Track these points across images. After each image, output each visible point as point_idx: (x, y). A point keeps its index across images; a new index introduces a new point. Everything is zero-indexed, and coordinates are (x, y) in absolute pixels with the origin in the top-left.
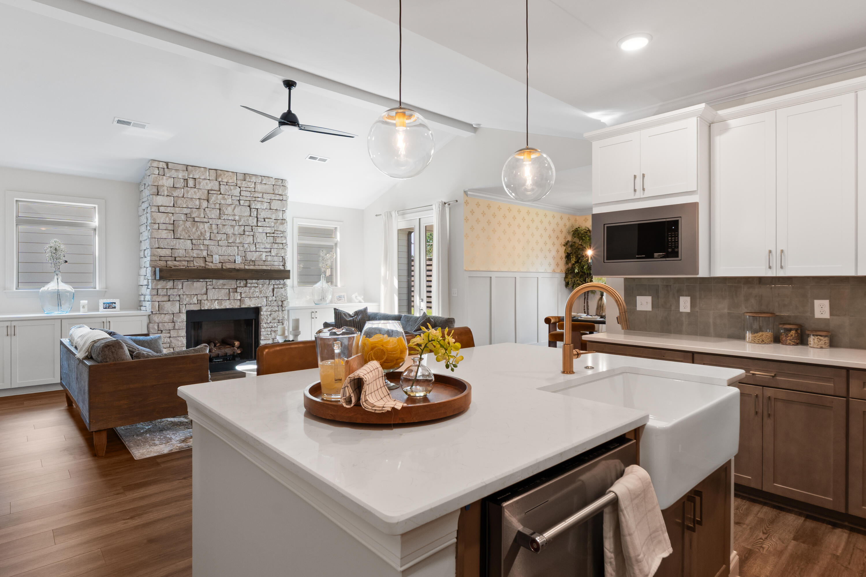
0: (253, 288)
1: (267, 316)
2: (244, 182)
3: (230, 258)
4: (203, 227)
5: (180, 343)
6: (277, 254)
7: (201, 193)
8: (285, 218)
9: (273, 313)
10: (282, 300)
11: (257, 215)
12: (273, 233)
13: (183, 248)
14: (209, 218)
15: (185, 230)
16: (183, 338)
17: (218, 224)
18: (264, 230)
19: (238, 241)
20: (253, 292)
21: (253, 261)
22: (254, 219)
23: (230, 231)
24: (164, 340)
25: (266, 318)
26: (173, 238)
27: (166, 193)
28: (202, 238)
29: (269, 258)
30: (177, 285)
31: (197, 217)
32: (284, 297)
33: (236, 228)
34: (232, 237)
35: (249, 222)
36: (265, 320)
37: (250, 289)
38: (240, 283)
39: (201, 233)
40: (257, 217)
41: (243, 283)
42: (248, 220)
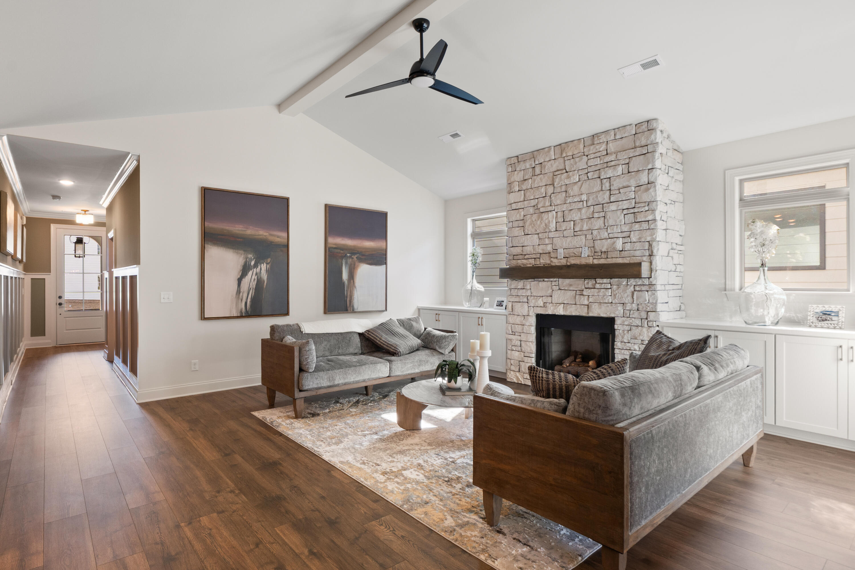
0: (602, 290)
1: (624, 332)
2: (592, 147)
3: (575, 251)
4: (547, 217)
5: (529, 349)
6: (640, 238)
7: (546, 178)
8: (651, 180)
9: (634, 328)
10: (647, 310)
11: (610, 186)
12: (634, 208)
13: (531, 244)
14: (555, 204)
15: (531, 225)
16: (532, 344)
17: (563, 210)
18: (619, 206)
19: (585, 227)
20: (604, 296)
21: (605, 252)
22: (604, 194)
23: (576, 216)
24: (515, 342)
25: (622, 334)
26: (523, 234)
27: (517, 189)
28: (547, 230)
29: (628, 246)
30: (526, 285)
31: (543, 207)
32: (651, 306)
33: (583, 211)
34: (579, 223)
35: (599, 199)
36: (620, 337)
37: (599, 292)
38: (588, 283)
39: (546, 225)
40: (610, 190)
41: (590, 283)
42: (597, 196)
